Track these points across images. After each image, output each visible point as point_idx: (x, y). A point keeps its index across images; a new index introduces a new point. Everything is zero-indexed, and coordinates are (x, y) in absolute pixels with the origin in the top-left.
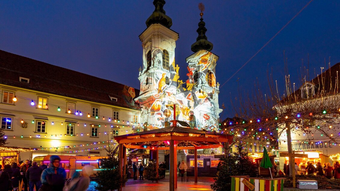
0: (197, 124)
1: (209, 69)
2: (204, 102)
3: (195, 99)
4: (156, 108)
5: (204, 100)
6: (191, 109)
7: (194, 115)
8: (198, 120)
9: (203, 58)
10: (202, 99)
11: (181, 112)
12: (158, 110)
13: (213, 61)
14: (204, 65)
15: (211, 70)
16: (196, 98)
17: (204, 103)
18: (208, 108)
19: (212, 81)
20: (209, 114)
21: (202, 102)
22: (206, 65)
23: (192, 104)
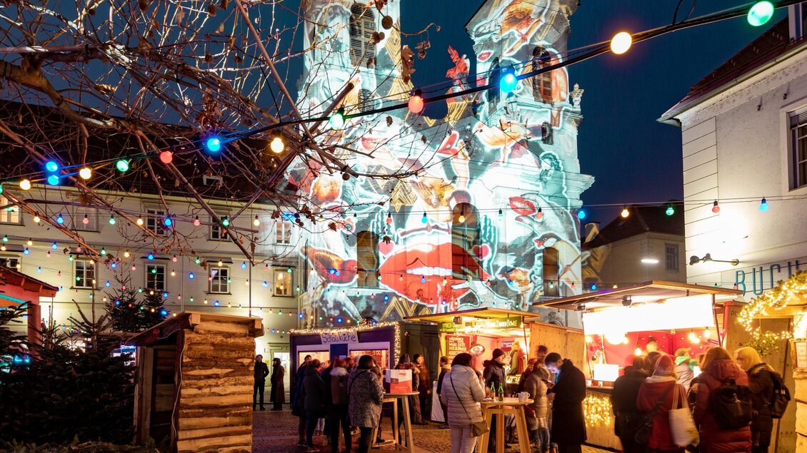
0: (483, 232)
1: (540, 43)
2: (510, 156)
3: (477, 151)
4: (325, 191)
5: (509, 151)
6: (460, 186)
7: (472, 203)
8: (486, 219)
9: (512, 9)
10: (501, 147)
11: (419, 198)
12: (331, 197)
13: (554, 13)
14: (516, 34)
15: (546, 46)
16: (482, 146)
17: (512, 160)
18: (528, 177)
19: (553, 84)
20: (532, 197)
21: (503, 156)
22: (524, 31)
23: (461, 166)
